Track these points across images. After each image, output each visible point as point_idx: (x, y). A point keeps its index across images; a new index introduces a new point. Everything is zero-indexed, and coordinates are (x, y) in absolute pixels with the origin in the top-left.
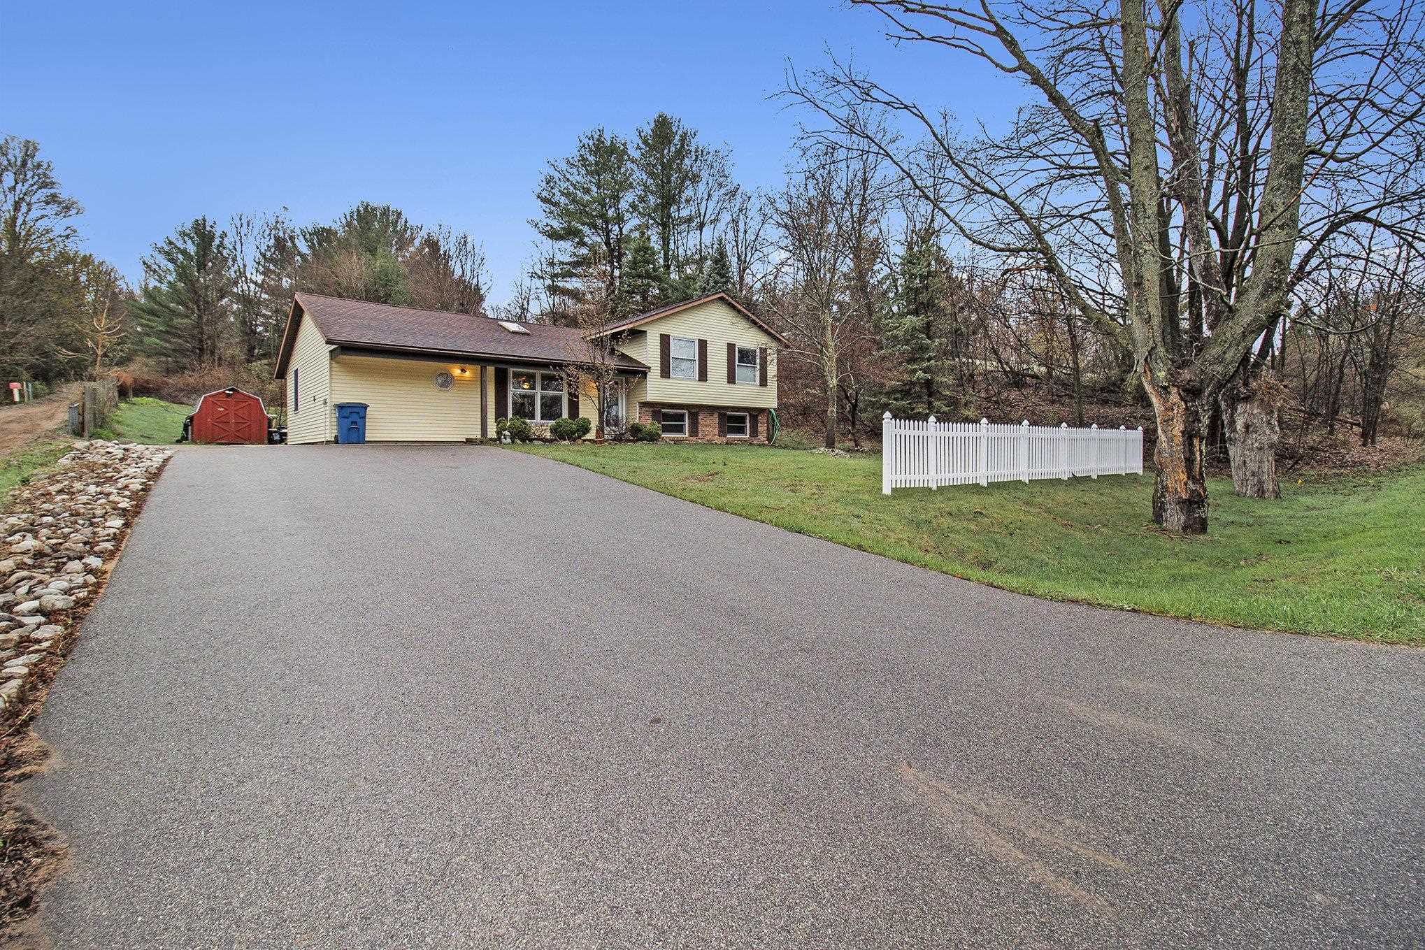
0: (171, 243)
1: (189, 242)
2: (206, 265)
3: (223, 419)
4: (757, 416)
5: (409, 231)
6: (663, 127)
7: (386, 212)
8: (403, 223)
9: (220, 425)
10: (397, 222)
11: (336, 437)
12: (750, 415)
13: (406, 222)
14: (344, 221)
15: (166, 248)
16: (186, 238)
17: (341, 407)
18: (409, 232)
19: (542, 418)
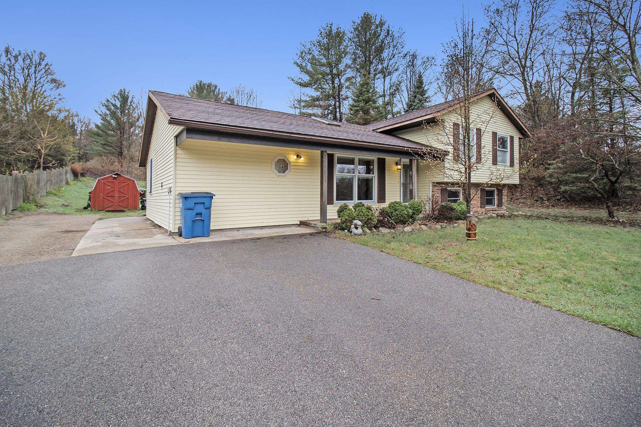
0: (108, 101)
1: (117, 100)
2: (124, 112)
3: (110, 194)
4: (502, 190)
5: (220, 94)
6: (367, 20)
7: (209, 85)
8: (218, 91)
9: (109, 199)
10: (215, 90)
11: (180, 228)
12: (498, 190)
13: (219, 90)
14: (190, 90)
15: (106, 104)
16: (116, 98)
17: (186, 198)
18: (220, 96)
19: (359, 198)
